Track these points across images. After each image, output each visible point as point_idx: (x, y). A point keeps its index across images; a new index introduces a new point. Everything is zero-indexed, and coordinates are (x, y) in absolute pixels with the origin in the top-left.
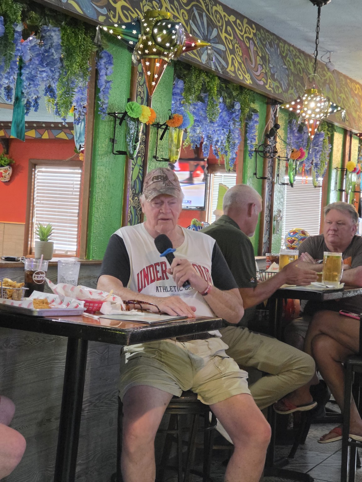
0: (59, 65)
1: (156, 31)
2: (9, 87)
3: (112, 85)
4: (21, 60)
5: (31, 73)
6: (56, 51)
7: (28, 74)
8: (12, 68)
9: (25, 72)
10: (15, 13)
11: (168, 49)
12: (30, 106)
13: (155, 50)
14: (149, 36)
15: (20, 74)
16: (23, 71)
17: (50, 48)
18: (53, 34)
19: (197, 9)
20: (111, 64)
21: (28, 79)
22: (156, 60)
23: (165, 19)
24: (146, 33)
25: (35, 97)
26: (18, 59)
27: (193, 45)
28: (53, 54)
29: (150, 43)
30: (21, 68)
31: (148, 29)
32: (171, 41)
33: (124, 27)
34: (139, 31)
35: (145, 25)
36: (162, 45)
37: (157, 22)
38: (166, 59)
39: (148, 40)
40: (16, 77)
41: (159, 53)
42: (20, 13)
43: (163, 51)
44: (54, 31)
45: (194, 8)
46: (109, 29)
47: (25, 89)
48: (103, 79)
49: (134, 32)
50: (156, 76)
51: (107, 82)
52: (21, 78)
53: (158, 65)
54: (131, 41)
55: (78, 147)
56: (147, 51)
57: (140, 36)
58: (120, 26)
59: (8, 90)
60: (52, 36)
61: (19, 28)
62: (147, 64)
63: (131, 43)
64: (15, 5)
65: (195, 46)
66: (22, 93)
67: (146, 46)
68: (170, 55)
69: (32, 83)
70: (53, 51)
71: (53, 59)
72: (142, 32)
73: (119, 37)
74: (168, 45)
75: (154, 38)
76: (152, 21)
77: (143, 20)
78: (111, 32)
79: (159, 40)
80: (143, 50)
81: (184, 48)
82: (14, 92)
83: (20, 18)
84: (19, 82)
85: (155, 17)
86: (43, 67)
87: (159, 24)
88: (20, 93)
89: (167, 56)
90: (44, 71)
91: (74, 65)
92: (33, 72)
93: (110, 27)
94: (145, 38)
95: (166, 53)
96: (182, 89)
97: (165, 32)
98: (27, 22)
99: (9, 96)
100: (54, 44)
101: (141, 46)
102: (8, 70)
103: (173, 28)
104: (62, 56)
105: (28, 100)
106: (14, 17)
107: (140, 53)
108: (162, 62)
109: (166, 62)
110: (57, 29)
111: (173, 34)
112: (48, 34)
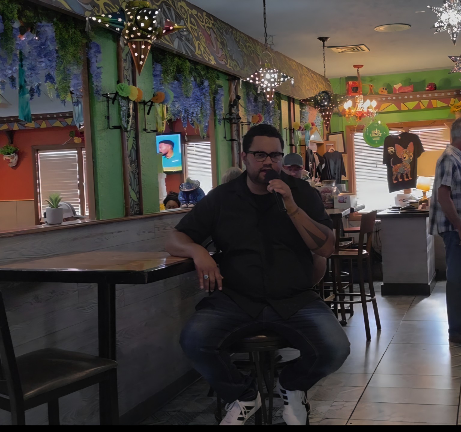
0: (55, 55)
1: (139, 17)
2: (12, 76)
3: (102, 70)
4: (21, 53)
5: (31, 63)
6: (51, 44)
7: (28, 64)
8: (14, 60)
9: (26, 64)
10: (12, 12)
11: (150, 32)
12: (34, 92)
13: (139, 34)
14: (133, 23)
15: (21, 66)
16: (23, 62)
17: (45, 41)
18: (47, 29)
19: (166, 5)
20: (100, 52)
21: (29, 69)
22: (142, 42)
23: (145, 8)
24: (130, 20)
25: (37, 84)
26: (18, 53)
27: (171, 28)
28: (49, 46)
29: (134, 29)
30: (21, 60)
31: (131, 17)
32: (152, 25)
33: (110, 16)
34: (124, 19)
35: (129, 13)
36: (145, 30)
37: (139, 10)
38: (149, 41)
39: (132, 26)
40: (18, 68)
41: (143, 37)
42: (16, 11)
43: (146, 34)
44: (48, 26)
45: (163, 4)
46: (97, 19)
47: (28, 78)
48: (94, 65)
49: (120, 20)
50: (143, 56)
51: (98, 68)
52: (23, 68)
53: (143, 47)
54: (118, 28)
55: (78, 126)
56: (132, 36)
57: (125, 23)
58: (107, 15)
59: (12, 79)
60: (46, 31)
61: (17, 25)
62: (134, 46)
63: (118, 29)
64: (10, 5)
65: (174, 29)
66: (25, 82)
67: (131, 32)
68: (153, 38)
69: (33, 72)
70: (49, 43)
71: (49, 50)
72: (127, 19)
73: (107, 25)
74: (150, 29)
75: (137, 24)
76: (134, 10)
77: (126, 10)
78: (100, 21)
79: (142, 25)
80: (129, 35)
81: (164, 31)
82: (17, 81)
83: (16, 16)
84: (21, 72)
85: (136, 7)
86: (42, 58)
87: (140, 12)
88: (23, 83)
89: (150, 39)
90: (42, 62)
91: (68, 55)
92: (33, 63)
93: (99, 17)
94: (129, 24)
95: (149, 36)
96: (161, 71)
97: (146, 18)
98: (23, 20)
99: (13, 85)
100: (49, 38)
101: (127, 31)
102: (10, 62)
103: (153, 14)
104: (57, 48)
105: (31, 88)
106: (11, 15)
107: (126, 37)
108: (146, 44)
109: (150, 44)
110: (50, 24)
111: (154, 19)
112: (42, 29)
